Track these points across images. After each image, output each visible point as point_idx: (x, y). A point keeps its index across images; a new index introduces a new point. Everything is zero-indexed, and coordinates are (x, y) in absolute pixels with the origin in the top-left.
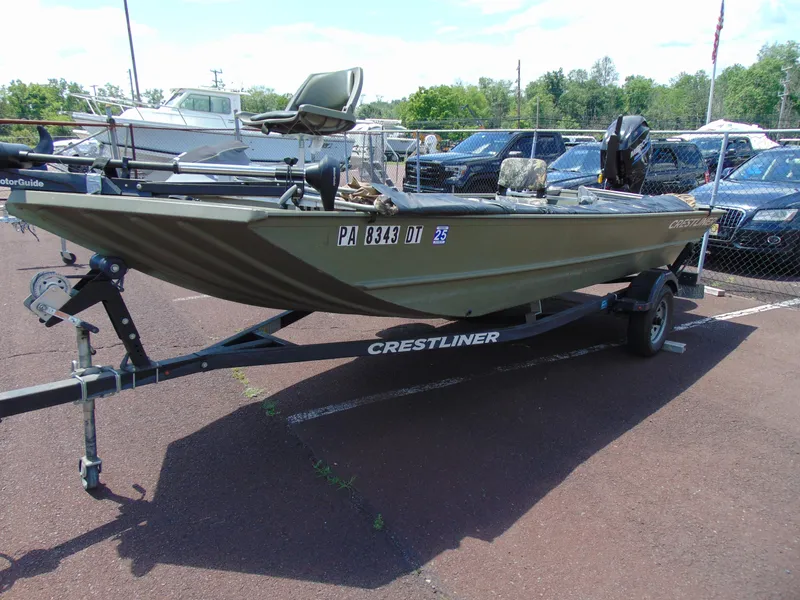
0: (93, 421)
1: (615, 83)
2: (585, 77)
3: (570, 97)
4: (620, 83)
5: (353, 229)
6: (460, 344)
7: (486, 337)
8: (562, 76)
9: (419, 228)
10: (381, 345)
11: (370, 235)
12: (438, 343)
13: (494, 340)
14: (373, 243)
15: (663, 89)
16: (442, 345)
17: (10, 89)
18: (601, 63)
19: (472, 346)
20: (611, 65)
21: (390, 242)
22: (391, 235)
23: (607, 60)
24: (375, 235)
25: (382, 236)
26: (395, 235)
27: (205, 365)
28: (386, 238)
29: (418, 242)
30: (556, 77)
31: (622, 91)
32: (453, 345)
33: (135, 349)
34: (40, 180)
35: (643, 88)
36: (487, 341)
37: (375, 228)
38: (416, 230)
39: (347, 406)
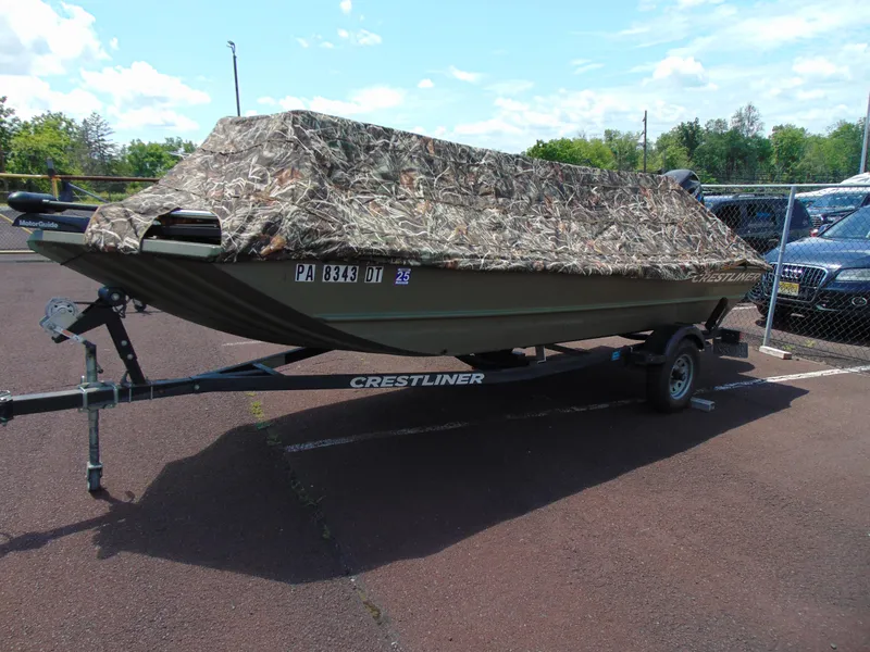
0: (97, 430)
1: (760, 134)
2: (725, 128)
3: (707, 148)
4: (766, 133)
5: (311, 267)
6: (443, 383)
7: (470, 378)
8: (698, 127)
9: (379, 269)
10: (363, 379)
11: (328, 273)
12: (420, 381)
13: (479, 381)
14: (332, 280)
15: (818, 139)
16: (425, 383)
17: (130, 149)
18: (743, 111)
19: (455, 386)
20: (756, 113)
21: (348, 280)
22: (350, 274)
23: (750, 108)
24: (333, 273)
25: (341, 273)
26: (354, 274)
27: (197, 387)
28: (345, 276)
29: (380, 281)
30: (691, 128)
31: (768, 141)
32: (437, 383)
33: (133, 367)
34: (55, 222)
35: (794, 138)
36: (472, 382)
37: (333, 267)
38: (376, 271)
39: (343, 441)
